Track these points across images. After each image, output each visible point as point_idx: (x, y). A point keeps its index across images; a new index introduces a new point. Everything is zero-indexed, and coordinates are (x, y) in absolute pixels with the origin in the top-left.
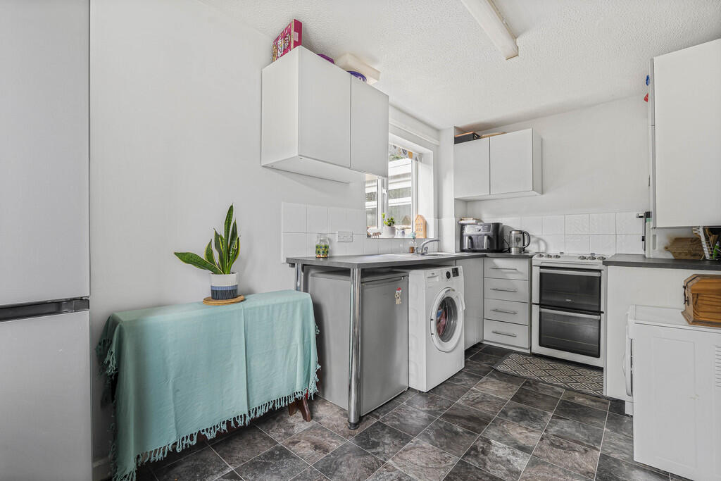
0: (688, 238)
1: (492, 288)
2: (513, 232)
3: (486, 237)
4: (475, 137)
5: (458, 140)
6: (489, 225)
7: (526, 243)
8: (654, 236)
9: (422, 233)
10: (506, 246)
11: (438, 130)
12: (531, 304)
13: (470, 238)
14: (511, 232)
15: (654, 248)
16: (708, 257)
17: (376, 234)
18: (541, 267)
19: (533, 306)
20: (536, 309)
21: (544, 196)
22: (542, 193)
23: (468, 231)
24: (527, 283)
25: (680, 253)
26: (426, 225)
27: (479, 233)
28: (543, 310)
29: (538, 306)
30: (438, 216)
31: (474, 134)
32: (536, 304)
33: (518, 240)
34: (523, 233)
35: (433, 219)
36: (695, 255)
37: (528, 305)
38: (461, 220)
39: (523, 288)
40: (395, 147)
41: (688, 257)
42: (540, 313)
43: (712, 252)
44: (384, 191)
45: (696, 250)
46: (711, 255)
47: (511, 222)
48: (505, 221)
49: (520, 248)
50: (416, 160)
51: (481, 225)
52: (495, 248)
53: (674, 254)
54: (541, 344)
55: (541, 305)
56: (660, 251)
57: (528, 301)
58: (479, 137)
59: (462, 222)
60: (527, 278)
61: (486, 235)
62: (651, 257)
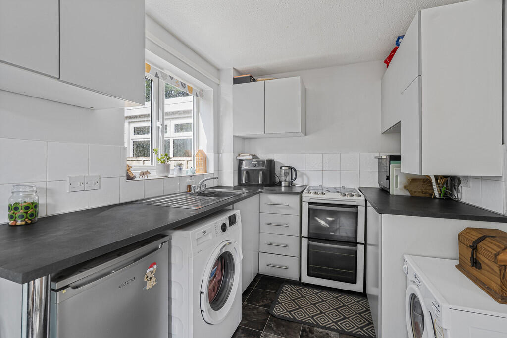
0: (421, 179)
1: (267, 222)
2: (283, 168)
3: (261, 173)
4: (251, 79)
5: (236, 81)
6: (263, 161)
7: (293, 178)
8: (397, 176)
9: (202, 167)
10: (277, 180)
11: (218, 70)
12: (301, 237)
13: (247, 172)
14: (281, 168)
15: (396, 187)
16: (437, 196)
17: (143, 174)
18: (310, 203)
19: (303, 239)
20: (305, 242)
21: (307, 137)
22: (306, 135)
23: (245, 166)
24: (298, 218)
25: (415, 192)
26: (206, 160)
27: (255, 168)
28: (311, 243)
29: (307, 239)
30: (218, 151)
31: (251, 76)
32: (305, 237)
33: (286, 174)
34: (291, 168)
35: (213, 154)
36: (425, 193)
37: (298, 238)
38: (239, 155)
39: (294, 222)
40: (172, 78)
41: (422, 195)
42: (309, 245)
43: (441, 192)
44: (159, 124)
45: (426, 189)
46: (440, 195)
47: (281, 159)
48: (276, 158)
49: (289, 182)
50: (197, 95)
51: (257, 161)
52: (268, 183)
53: (410, 191)
54: (309, 274)
55: (310, 238)
56: (401, 189)
57: (298, 235)
58: (255, 80)
59: (240, 158)
60: (298, 213)
61: (261, 170)
62: (394, 194)
